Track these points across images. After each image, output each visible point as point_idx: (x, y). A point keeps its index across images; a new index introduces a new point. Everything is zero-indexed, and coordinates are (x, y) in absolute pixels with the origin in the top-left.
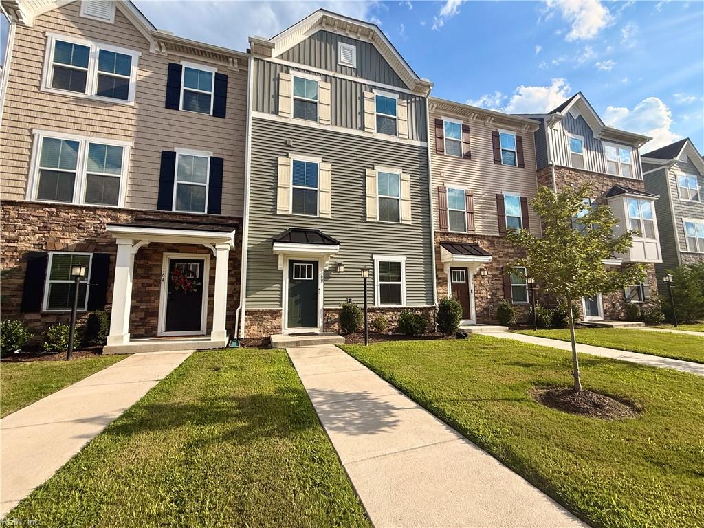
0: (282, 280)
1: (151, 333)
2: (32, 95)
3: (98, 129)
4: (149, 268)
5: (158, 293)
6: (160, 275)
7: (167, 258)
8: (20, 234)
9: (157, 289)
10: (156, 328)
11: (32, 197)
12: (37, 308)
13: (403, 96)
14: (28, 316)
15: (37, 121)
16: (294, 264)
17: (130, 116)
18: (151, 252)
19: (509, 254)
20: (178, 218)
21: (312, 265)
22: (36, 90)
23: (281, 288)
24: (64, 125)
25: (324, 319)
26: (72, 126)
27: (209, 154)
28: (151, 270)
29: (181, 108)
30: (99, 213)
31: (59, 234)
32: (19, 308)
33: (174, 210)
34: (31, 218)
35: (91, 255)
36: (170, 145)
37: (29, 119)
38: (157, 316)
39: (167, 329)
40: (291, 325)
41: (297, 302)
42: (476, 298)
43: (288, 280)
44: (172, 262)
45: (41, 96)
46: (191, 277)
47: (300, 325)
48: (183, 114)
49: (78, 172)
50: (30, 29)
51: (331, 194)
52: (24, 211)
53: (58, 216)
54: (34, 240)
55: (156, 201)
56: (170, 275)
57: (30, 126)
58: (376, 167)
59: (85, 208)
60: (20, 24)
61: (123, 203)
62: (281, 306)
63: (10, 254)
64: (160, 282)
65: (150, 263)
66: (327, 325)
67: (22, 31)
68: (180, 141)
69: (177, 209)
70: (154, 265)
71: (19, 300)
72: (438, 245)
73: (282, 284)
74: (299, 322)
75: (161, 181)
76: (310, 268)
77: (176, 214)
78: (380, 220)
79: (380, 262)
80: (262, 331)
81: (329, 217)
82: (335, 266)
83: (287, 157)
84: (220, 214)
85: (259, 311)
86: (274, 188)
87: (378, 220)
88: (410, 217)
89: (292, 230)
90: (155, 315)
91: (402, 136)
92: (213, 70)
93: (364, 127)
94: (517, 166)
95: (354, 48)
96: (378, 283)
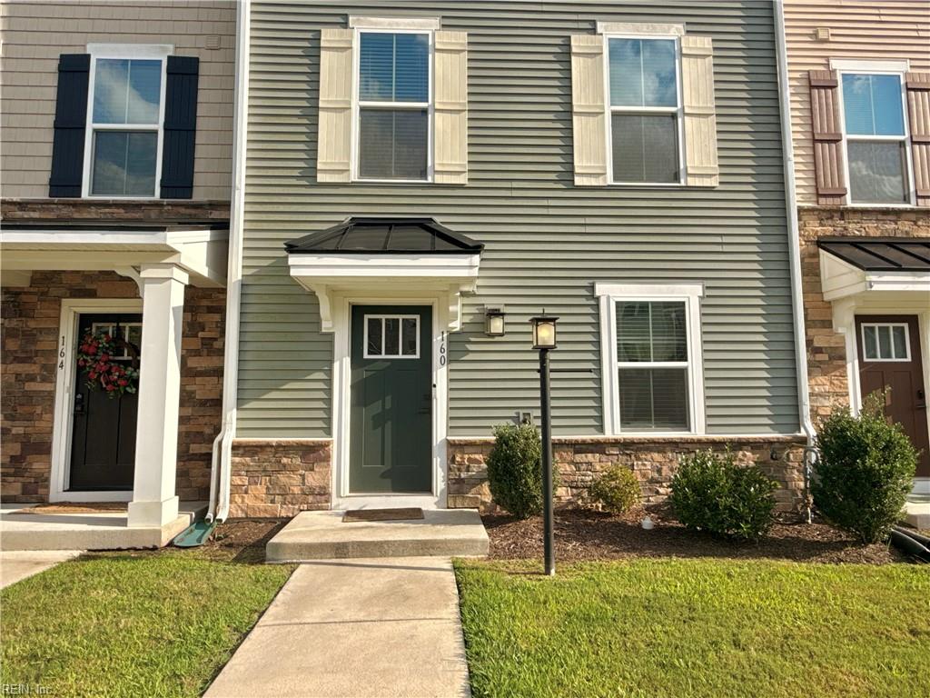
0: (331, 362)
1: (34, 494)
4: (30, 336)
5: (51, 397)
6: (54, 353)
7: (71, 310)
9: (47, 387)
10: (44, 480)
16: (367, 317)
18: (35, 298)
20: (92, 213)
21: (417, 317)
23: (329, 381)
25: (450, 469)
27: (164, 50)
28: (35, 342)
33: (85, 194)
36: (77, 39)
38: (49, 452)
39: (75, 483)
40: (361, 483)
41: (378, 421)
43: (347, 361)
44: (85, 321)
46: (126, 357)
47: (388, 482)
51: (466, 115)
55: (45, 177)
56: (78, 352)
58: (600, 27)
62: (328, 431)
64: (52, 371)
65: (32, 324)
66: (458, 487)
68: (100, 26)
69: (94, 191)
70: (40, 330)
72: (812, 248)
73: (330, 372)
74: (384, 476)
75: (59, 127)
76: (410, 325)
77: (89, 204)
78: (615, 179)
79: (618, 304)
80: (278, 498)
81: (462, 180)
82: (480, 319)
83: (345, 25)
84: (191, 198)
85: (269, 445)
86: (312, 112)
87: (610, 181)
88: (713, 165)
89: (359, 223)
90: (45, 449)
96: (612, 368)
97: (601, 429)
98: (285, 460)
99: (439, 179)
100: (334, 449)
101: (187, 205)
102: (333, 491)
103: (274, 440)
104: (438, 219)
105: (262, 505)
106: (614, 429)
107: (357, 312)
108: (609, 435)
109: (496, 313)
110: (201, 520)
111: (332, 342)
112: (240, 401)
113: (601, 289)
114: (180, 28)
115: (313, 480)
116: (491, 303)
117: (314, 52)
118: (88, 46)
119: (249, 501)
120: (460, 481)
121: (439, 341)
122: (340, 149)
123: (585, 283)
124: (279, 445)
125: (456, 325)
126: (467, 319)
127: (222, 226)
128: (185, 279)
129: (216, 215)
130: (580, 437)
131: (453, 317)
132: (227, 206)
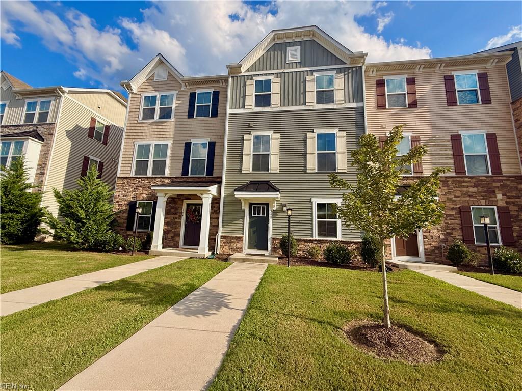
0: (244, 217)
1: (176, 246)
2: (135, 125)
3: (158, 136)
4: (176, 209)
5: (180, 223)
6: (181, 213)
7: (185, 203)
8: (128, 193)
9: (180, 220)
10: (178, 243)
11: (133, 175)
12: (131, 229)
13: (339, 71)
14: (129, 233)
15: (136, 137)
16: (253, 206)
17: (172, 127)
18: (178, 200)
20: (191, 180)
21: (265, 206)
22: (136, 122)
23: (243, 221)
24: (145, 137)
25: (272, 245)
26: (149, 137)
27: (208, 140)
28: (177, 210)
29: (195, 117)
30: (157, 180)
31: (141, 192)
32: (125, 228)
33: (189, 175)
34: (132, 184)
35: (153, 201)
36: (188, 138)
37: (133, 137)
38: (179, 236)
39: (184, 245)
40: (250, 247)
41: (254, 232)
42: (425, 237)
43: (248, 217)
44: (188, 205)
45: (138, 125)
46: (197, 214)
47: (256, 248)
48: (196, 120)
49: (149, 160)
50: (136, 94)
51: (279, 155)
52: (129, 181)
53: (141, 183)
54: (132, 195)
55: (181, 171)
56: (187, 212)
57: (133, 140)
58: (315, 131)
59: (152, 178)
60: (132, 93)
61: (166, 175)
62: (243, 234)
63: (124, 202)
64: (181, 217)
65: (177, 206)
66: (274, 249)
67: (133, 96)
68: (193, 135)
69: (191, 174)
70: (179, 207)
71: (125, 224)
73: (244, 219)
74: (255, 246)
75: (184, 159)
76: (263, 208)
77: (190, 177)
78: (318, 170)
79: (318, 204)
80: (231, 250)
81: (278, 171)
82: (281, 207)
83: (250, 134)
84: (212, 175)
85: (229, 236)
86: (241, 156)
87: (316, 171)
88: (345, 166)
89: (252, 183)
90: (179, 235)
91: (339, 103)
92: (211, 90)
93: (306, 103)
94: (481, 103)
95: (299, 48)
96: (316, 220)
97: (312, 236)
98: (232, 240)
99: (272, 172)
100: (244, 238)
101: (212, 178)
102: (244, 248)
103: (230, 235)
104: (271, 182)
105: (226, 250)
106: (316, 237)
107: (251, 205)
108: (314, 238)
109: (285, 206)
110: (213, 254)
111: (244, 212)
112: (223, 226)
113: (313, 200)
114: (211, 134)
115: (239, 245)
116: (284, 203)
117: (242, 141)
118: (191, 140)
119: (224, 250)
120: (275, 248)
121: (270, 212)
122: (248, 165)
123: (309, 198)
124: (231, 237)
125: (275, 208)
126: (278, 207)
127: (220, 183)
128: (212, 196)
129: (218, 180)
130: (306, 238)
131: (274, 206)
132: (221, 178)
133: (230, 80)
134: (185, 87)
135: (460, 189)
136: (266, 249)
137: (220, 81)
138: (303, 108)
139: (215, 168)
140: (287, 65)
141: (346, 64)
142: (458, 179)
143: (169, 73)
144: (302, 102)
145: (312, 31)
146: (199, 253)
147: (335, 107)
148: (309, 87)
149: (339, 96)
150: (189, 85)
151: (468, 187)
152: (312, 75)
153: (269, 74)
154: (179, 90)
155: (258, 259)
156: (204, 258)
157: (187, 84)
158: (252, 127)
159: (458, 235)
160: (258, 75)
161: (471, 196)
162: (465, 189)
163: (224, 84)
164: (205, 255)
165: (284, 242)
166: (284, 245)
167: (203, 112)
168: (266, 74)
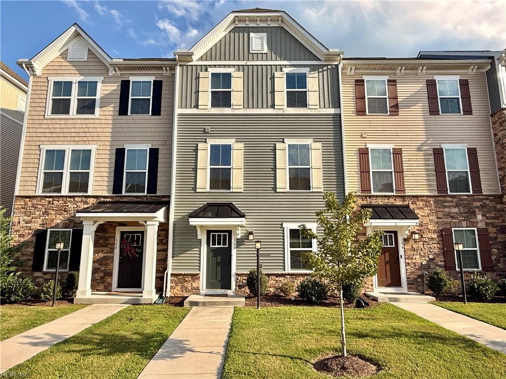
0: (201, 248)
1: (108, 288)
2: (40, 122)
3: (77, 139)
4: (107, 239)
5: (113, 258)
6: (114, 244)
7: (119, 230)
8: (32, 218)
9: (112, 255)
10: (110, 285)
11: (39, 192)
12: (41, 269)
14: (36, 274)
15: (43, 139)
16: (211, 234)
17: (96, 126)
18: (108, 226)
19: (452, 215)
20: (126, 200)
21: (227, 234)
22: (42, 117)
23: (200, 254)
24: (57, 139)
25: (237, 282)
26: (62, 139)
27: (148, 146)
28: (108, 240)
29: (129, 114)
30: (76, 199)
31: (54, 217)
32: (31, 268)
33: (124, 193)
34: (39, 206)
35: (71, 230)
37: (38, 139)
38: (112, 276)
39: (119, 286)
40: (208, 286)
42: (407, 264)
43: (205, 248)
44: (123, 233)
45: (45, 122)
46: (135, 245)
47: (216, 287)
48: (131, 117)
49: (64, 171)
50: (40, 77)
51: (243, 170)
52: (35, 201)
53: (53, 204)
54: (40, 221)
55: (111, 188)
56: (121, 243)
57: (38, 143)
58: (285, 140)
59: (70, 197)
60: (35, 75)
61: (90, 192)
62: (200, 270)
63: (27, 231)
64: (113, 250)
65: (107, 235)
66: (239, 288)
67: (36, 80)
68: (128, 138)
69: (126, 192)
70: (110, 237)
71: (31, 263)
75: (115, 171)
76: (225, 236)
77: (124, 196)
78: (290, 189)
79: (291, 230)
80: (184, 290)
81: (242, 190)
82: (247, 235)
83: (206, 142)
84: (156, 193)
85: (182, 274)
86: (195, 170)
87: (288, 190)
88: (321, 185)
89: (209, 205)
90: (110, 274)
91: (313, 107)
92: (151, 79)
93: (274, 105)
94: (462, 113)
95: (265, 35)
96: (288, 250)
97: (284, 270)
98: (186, 279)
99: (235, 190)
100: (201, 276)
101: (155, 197)
102: (201, 288)
104: (233, 203)
105: (179, 293)
106: (288, 270)
107: (209, 232)
108: (286, 272)
109: (251, 233)
110: (161, 297)
111: (201, 242)
113: (285, 225)
114: (153, 139)
115: (195, 285)
116: (250, 230)
117: (196, 151)
118: (125, 145)
119: (175, 291)
120: (240, 286)
121: (234, 242)
122: (204, 181)
123: (280, 223)
124: (185, 274)
125: (239, 237)
126: (243, 235)
127: (167, 204)
128: (158, 224)
129: (164, 199)
130: (277, 272)
131: (239, 234)
132: (169, 197)
133: (178, 69)
134: (114, 72)
135: (442, 210)
136: (230, 288)
137: (164, 68)
138: (270, 111)
139: (158, 183)
140: (251, 56)
141: (320, 60)
142: (440, 199)
143: (89, 50)
144: (270, 104)
145: (280, 16)
146: (144, 297)
147: (309, 112)
148: (278, 86)
149: (313, 98)
150: (120, 70)
151: (449, 207)
152: (281, 71)
153: (229, 66)
154: (106, 76)
155: (221, 302)
156: (151, 304)
157: (117, 69)
158: (208, 133)
159: (440, 261)
160: (215, 66)
161: (452, 217)
162: (447, 210)
163: (169, 72)
164: (152, 299)
165: (252, 278)
166: (252, 282)
167: (140, 107)
168: (224, 66)
